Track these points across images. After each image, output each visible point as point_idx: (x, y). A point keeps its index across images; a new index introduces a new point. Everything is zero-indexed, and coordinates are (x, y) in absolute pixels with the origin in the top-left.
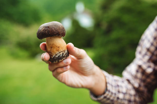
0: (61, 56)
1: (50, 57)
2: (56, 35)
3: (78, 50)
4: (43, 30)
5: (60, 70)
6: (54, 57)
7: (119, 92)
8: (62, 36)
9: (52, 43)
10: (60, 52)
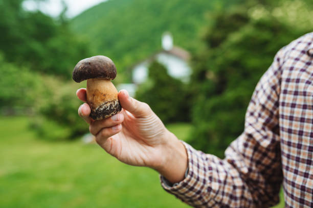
0: (108, 109)
1: (91, 110)
2: (100, 75)
3: (136, 103)
4: (82, 68)
5: (106, 132)
6: (98, 110)
7: (211, 178)
8: (111, 77)
9: (95, 88)
10: (106, 103)
